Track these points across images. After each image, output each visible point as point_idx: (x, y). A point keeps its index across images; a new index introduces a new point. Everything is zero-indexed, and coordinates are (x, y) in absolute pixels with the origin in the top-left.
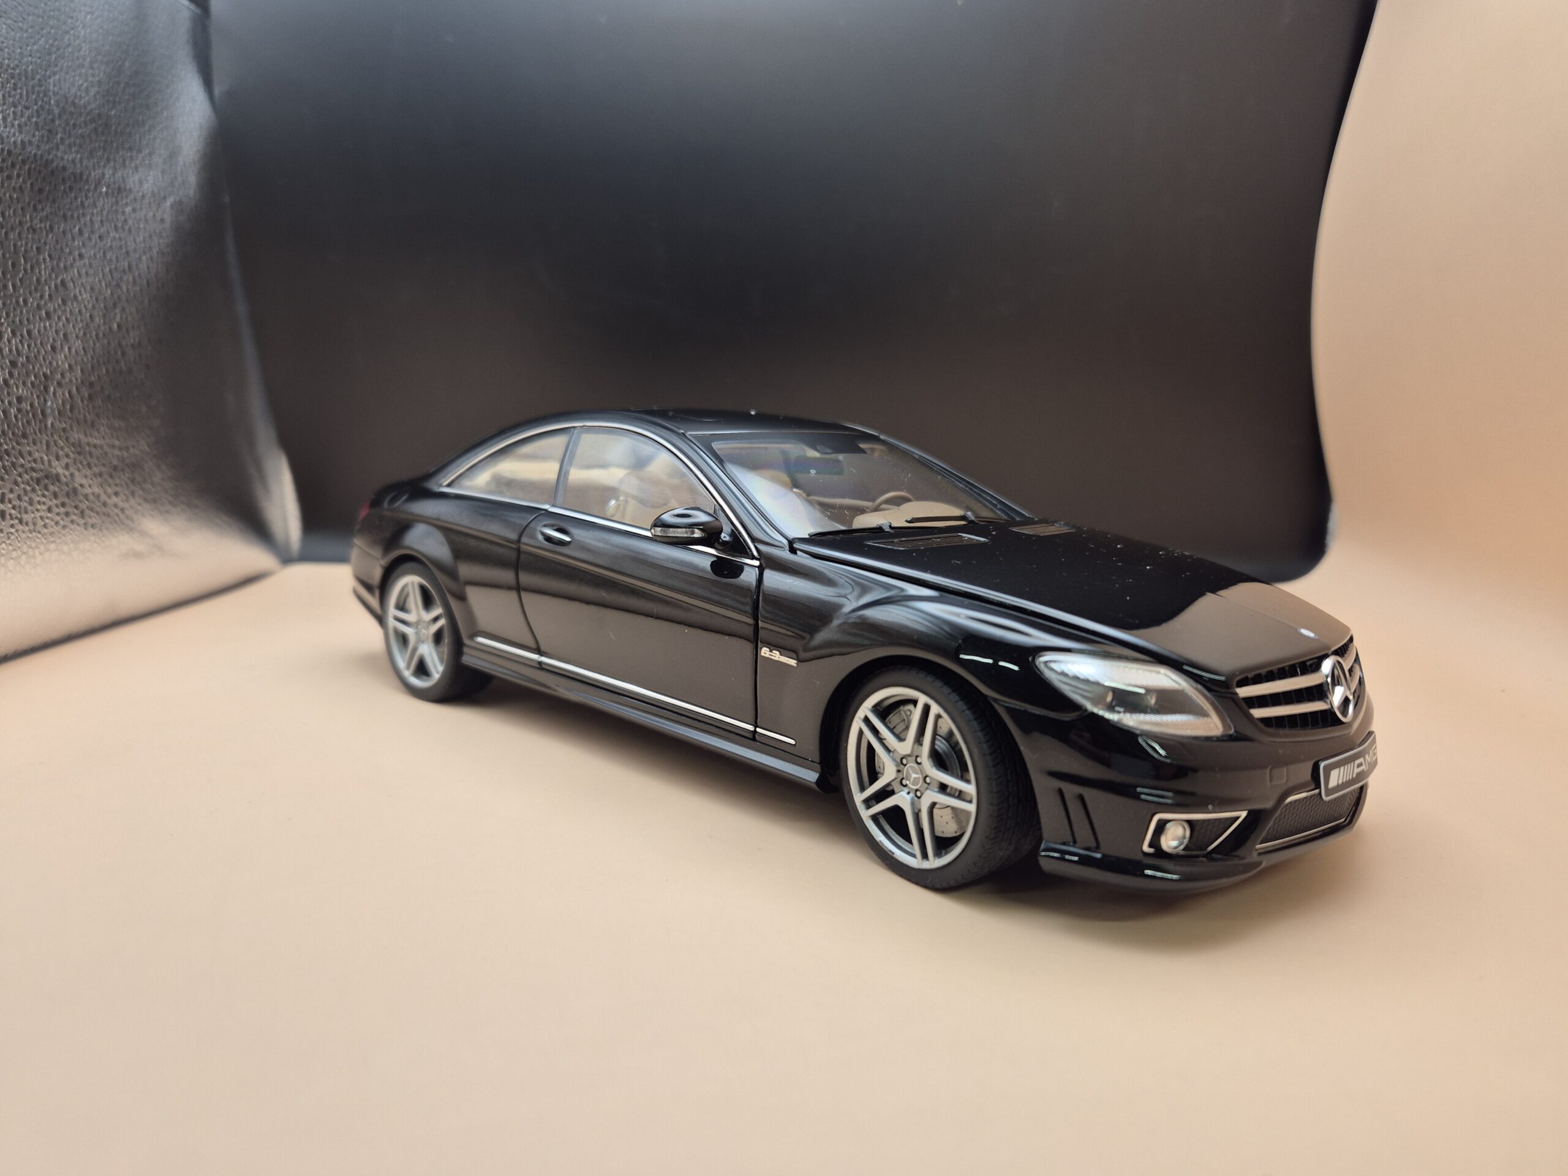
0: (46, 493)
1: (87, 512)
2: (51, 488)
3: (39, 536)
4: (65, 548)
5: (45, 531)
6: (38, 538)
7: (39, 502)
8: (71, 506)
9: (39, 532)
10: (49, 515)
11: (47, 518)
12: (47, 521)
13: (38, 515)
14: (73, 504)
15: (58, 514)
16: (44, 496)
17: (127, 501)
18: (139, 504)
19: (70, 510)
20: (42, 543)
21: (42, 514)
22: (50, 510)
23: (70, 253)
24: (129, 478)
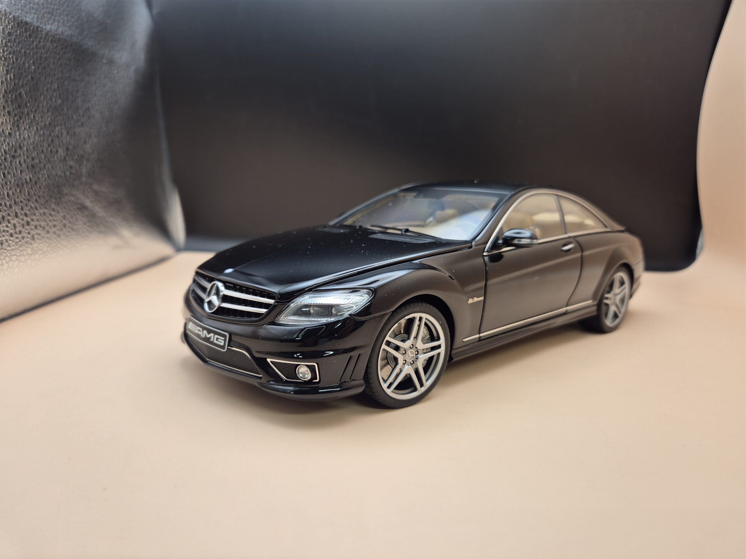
0: (9, 225)
1: (36, 236)
2: (12, 222)
3: (6, 252)
4: (22, 259)
5: (9, 248)
6: (4, 253)
7: (4, 231)
8: (26, 233)
9: (5, 249)
10: (11, 239)
11: (10, 240)
12: (10, 242)
13: (3, 238)
14: (27, 232)
15: (17, 238)
16: (7, 226)
17: (61, 230)
18: (69, 232)
19: (25, 235)
20: (8, 256)
21: (7, 237)
22: (11, 235)
23: (26, 76)
24: (62, 216)
